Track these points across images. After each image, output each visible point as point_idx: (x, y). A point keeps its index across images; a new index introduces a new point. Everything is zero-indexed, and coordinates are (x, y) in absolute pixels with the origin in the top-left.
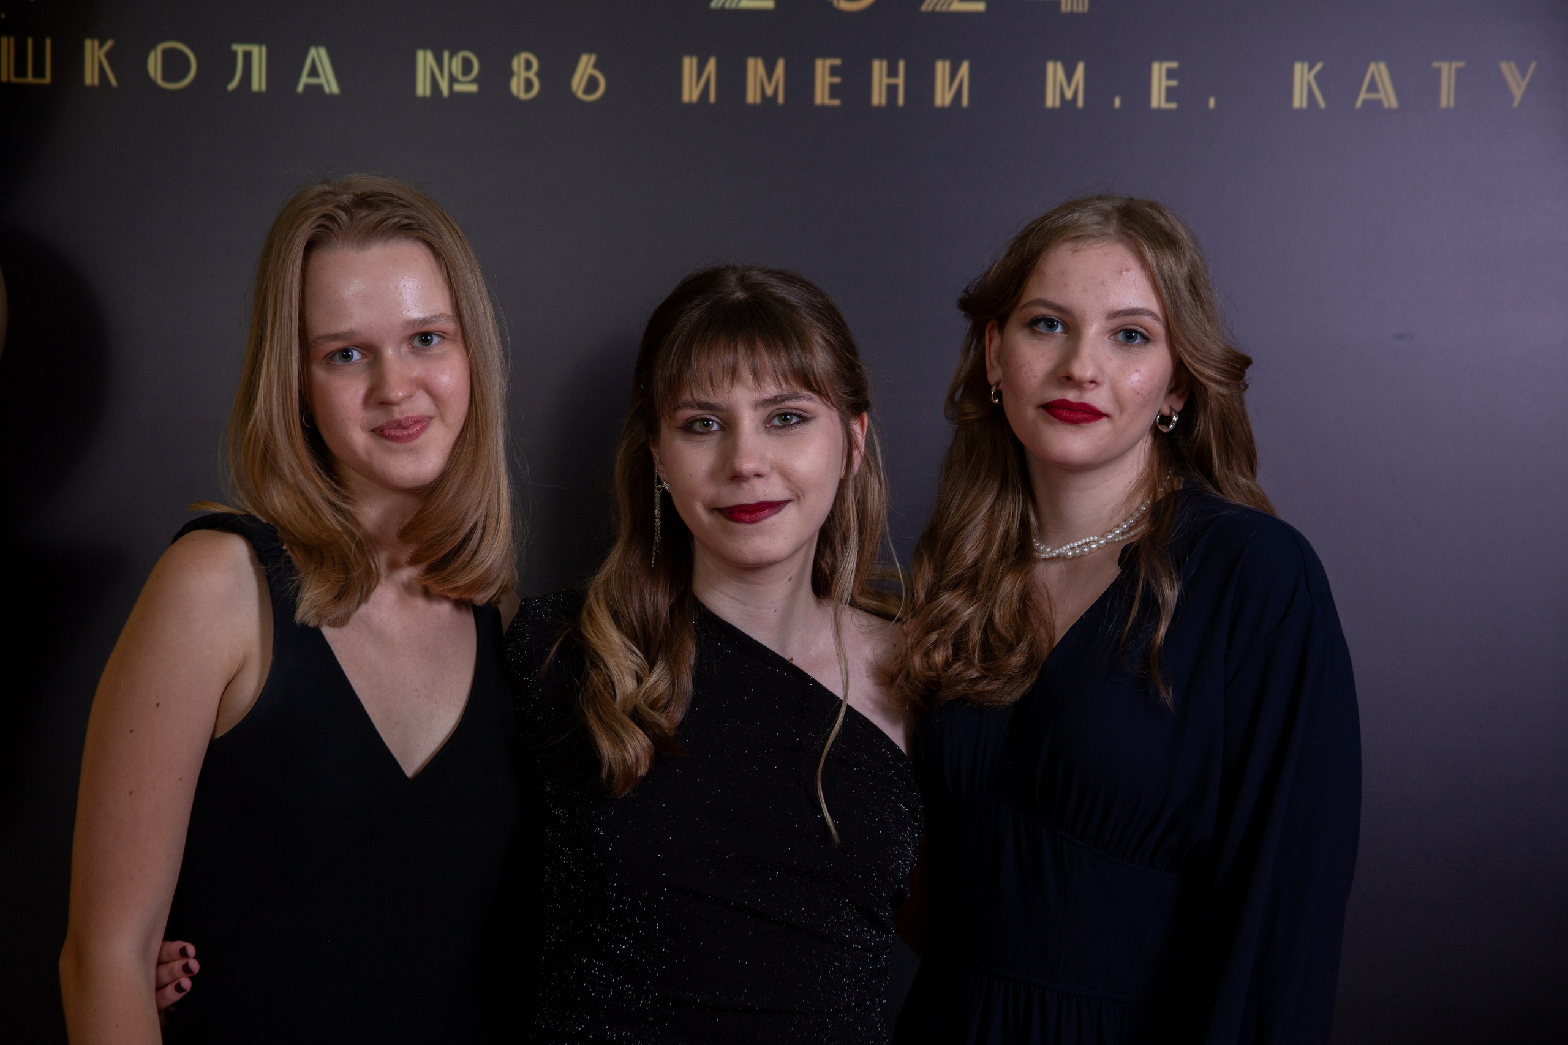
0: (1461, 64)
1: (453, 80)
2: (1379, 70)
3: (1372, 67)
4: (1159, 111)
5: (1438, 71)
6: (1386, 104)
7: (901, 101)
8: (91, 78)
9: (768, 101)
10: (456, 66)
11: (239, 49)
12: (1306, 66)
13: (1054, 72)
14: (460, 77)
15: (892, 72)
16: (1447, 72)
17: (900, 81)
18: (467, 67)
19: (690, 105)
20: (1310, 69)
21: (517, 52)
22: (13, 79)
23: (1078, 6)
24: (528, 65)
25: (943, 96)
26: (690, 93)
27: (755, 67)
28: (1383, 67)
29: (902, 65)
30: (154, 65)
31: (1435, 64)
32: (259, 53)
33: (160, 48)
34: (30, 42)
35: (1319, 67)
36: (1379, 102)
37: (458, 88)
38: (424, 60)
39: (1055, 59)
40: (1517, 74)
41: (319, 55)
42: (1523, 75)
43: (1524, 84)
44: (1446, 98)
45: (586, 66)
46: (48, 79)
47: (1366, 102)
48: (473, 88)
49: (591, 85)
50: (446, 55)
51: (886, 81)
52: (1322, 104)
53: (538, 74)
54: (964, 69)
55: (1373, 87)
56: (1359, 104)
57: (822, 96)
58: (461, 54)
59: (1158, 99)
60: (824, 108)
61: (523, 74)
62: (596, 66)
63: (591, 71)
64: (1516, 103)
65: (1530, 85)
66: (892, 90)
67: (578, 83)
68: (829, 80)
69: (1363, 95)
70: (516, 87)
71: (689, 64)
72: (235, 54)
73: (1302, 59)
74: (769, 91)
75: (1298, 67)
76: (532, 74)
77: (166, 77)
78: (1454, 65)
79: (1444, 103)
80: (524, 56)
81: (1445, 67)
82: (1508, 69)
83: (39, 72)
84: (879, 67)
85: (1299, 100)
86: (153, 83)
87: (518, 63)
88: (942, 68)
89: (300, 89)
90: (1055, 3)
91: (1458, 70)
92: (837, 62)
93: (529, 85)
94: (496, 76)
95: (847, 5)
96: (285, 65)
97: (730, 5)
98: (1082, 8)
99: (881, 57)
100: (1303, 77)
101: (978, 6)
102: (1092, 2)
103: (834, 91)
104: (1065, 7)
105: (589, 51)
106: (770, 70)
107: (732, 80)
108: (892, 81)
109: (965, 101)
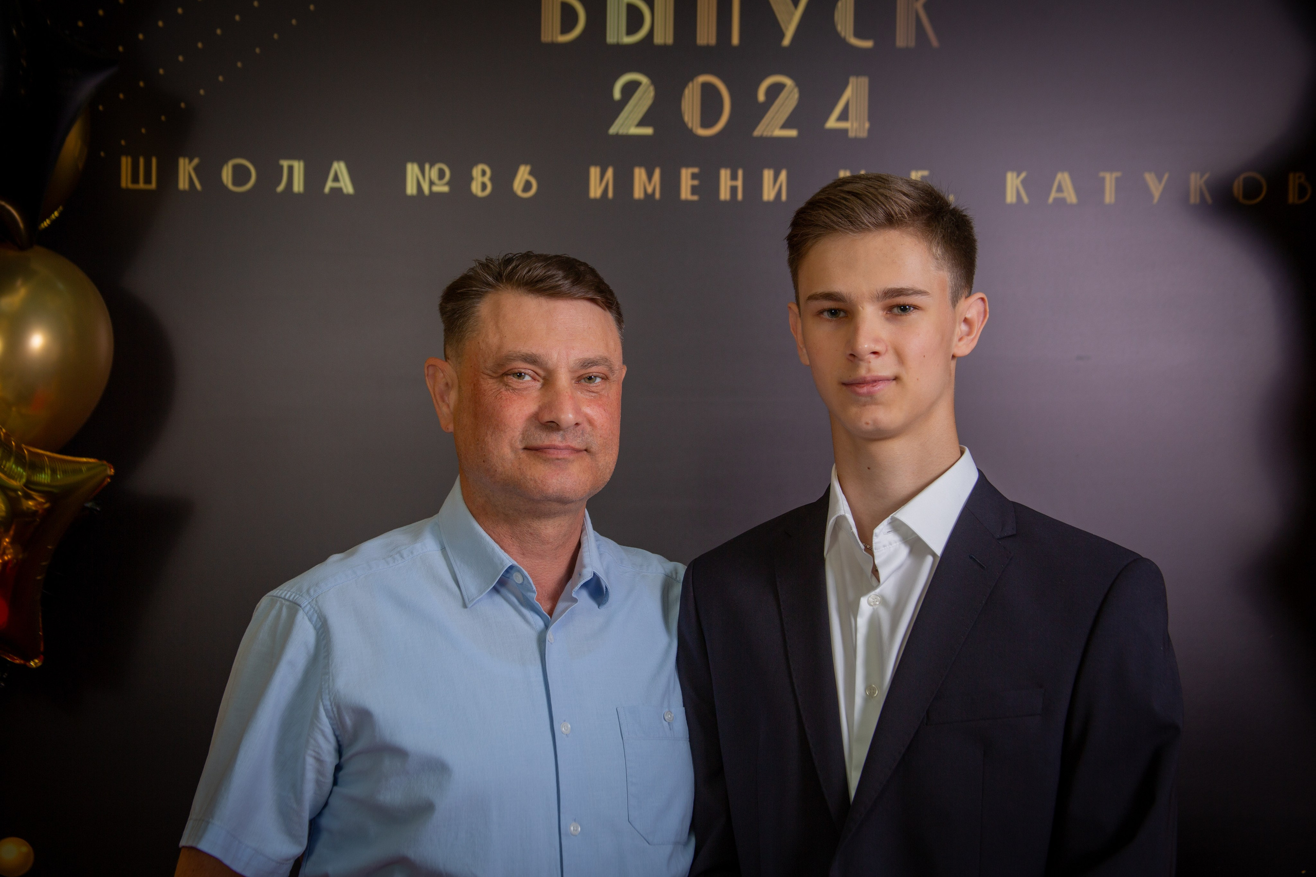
0: (1119, 174)
1: (432, 183)
2: (1064, 178)
3: (1059, 176)
5: (1103, 179)
6: (1069, 201)
7: (740, 196)
8: (183, 184)
9: (649, 197)
10: (434, 173)
11: (285, 164)
12: (1015, 174)
14: (437, 182)
15: (734, 177)
16: (1109, 179)
17: (739, 183)
18: (441, 174)
19: (595, 200)
20: (1018, 175)
21: (476, 164)
22: (130, 186)
23: (860, 133)
24: (484, 173)
25: (768, 194)
26: (595, 191)
27: (640, 174)
28: (1066, 175)
29: (740, 173)
30: (227, 175)
31: (1101, 174)
32: (298, 167)
33: (231, 164)
34: (142, 160)
35: (1023, 175)
36: (1064, 199)
37: (435, 189)
38: (412, 170)
39: (845, 169)
40: (1156, 181)
41: (340, 167)
42: (1160, 182)
43: (1161, 187)
44: (1109, 197)
45: (523, 173)
46: (153, 186)
47: (1055, 199)
48: (445, 189)
49: (527, 186)
50: (427, 167)
51: (729, 183)
52: (1026, 200)
53: (491, 179)
54: (783, 175)
55: (1060, 189)
56: (1050, 201)
57: (686, 193)
58: (438, 166)
60: (687, 202)
61: (480, 179)
62: (530, 173)
63: (527, 176)
64: (1156, 200)
65: (1164, 188)
66: (734, 190)
67: (518, 186)
68: (690, 182)
69: (1053, 195)
70: (476, 188)
71: (594, 172)
72: (281, 167)
73: (1012, 170)
74: (650, 190)
75: (1009, 175)
76: (486, 179)
77: (235, 183)
78: (1114, 175)
79: (1107, 200)
80: (481, 167)
81: (1108, 176)
83: (148, 180)
84: (725, 174)
85: (1010, 197)
86: (225, 188)
87: (476, 171)
88: (768, 174)
89: (327, 190)
90: (845, 131)
91: (1117, 179)
92: (696, 170)
93: (484, 187)
94: (461, 180)
95: (702, 132)
96: (317, 175)
97: (622, 131)
98: (863, 134)
99: (726, 167)
100: (1013, 183)
101: (793, 133)
102: (870, 131)
103: (694, 190)
104: (851, 134)
105: (526, 163)
106: (650, 176)
107: (624, 182)
108: (734, 183)
109: (784, 197)
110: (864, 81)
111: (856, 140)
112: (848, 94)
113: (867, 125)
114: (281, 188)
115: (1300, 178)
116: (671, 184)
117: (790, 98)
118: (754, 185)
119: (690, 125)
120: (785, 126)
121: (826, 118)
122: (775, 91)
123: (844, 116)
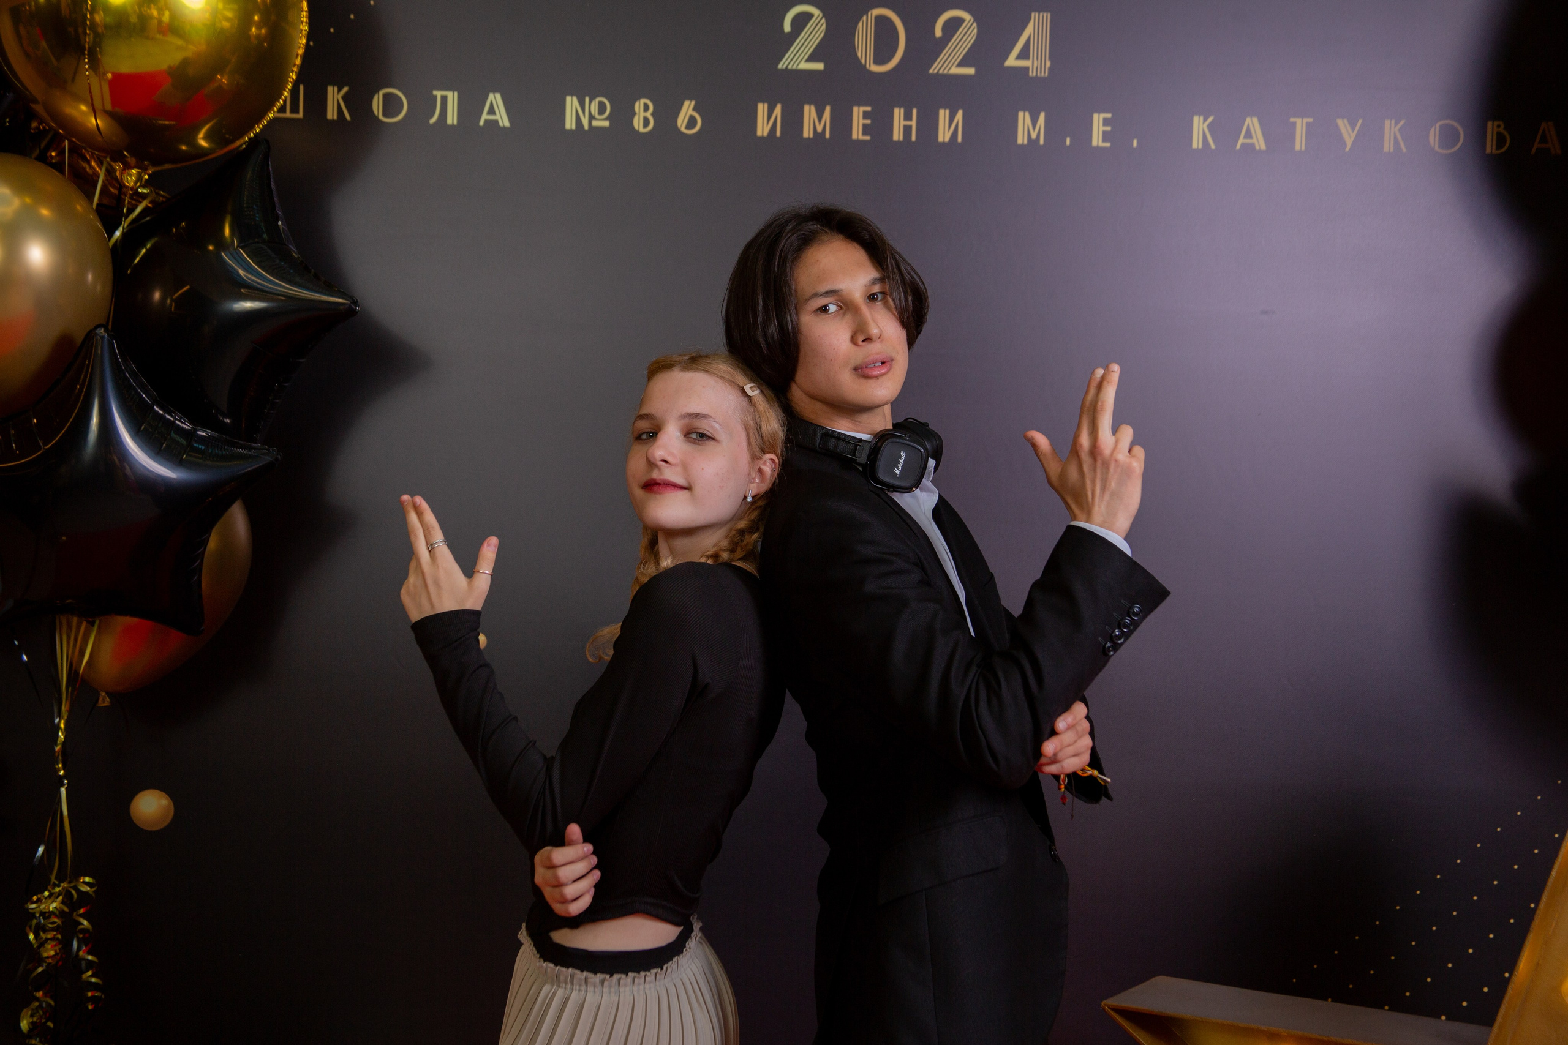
0: (1310, 120)
1: (591, 118)
2: (1253, 123)
3: (1248, 120)
4: (1098, 148)
5: (1294, 124)
6: (1257, 147)
7: (914, 138)
8: (331, 113)
9: (818, 136)
10: (594, 108)
11: (438, 94)
12: (1202, 118)
13: (1024, 119)
14: (597, 116)
15: (908, 117)
16: (1301, 125)
17: (913, 123)
18: (602, 108)
19: (763, 138)
20: (1205, 121)
21: (638, 98)
23: (1041, 72)
24: (646, 108)
25: (944, 135)
26: (763, 129)
27: (809, 112)
28: (1255, 120)
29: (915, 111)
30: (377, 104)
31: (1292, 120)
32: (452, 97)
33: (381, 93)
35: (1211, 119)
36: (1253, 145)
37: (595, 123)
38: (571, 103)
39: (1024, 110)
40: (1349, 128)
41: (495, 99)
42: (1353, 130)
43: (1354, 135)
44: (1300, 144)
45: (688, 108)
46: (300, 115)
47: (1243, 145)
48: (606, 124)
49: (692, 122)
50: (587, 99)
51: (903, 123)
52: (1213, 146)
53: (653, 114)
54: (960, 115)
55: (1248, 135)
56: (1238, 147)
57: (857, 133)
58: (598, 99)
59: (1097, 140)
60: (858, 142)
61: (642, 114)
62: (694, 109)
63: (691, 112)
64: (1347, 149)
65: (1356, 136)
66: (907, 130)
67: (682, 121)
68: (862, 121)
69: (1241, 140)
70: (637, 123)
71: (762, 108)
72: (436, 97)
73: (1199, 113)
74: (820, 129)
75: (1196, 119)
76: (648, 115)
77: (384, 115)
78: (1305, 120)
79: (1298, 147)
80: (643, 101)
81: (1298, 121)
82: (1342, 124)
83: (295, 109)
84: (898, 113)
85: (1196, 143)
86: (375, 118)
87: (639, 106)
88: (943, 114)
89: (482, 123)
90: (1027, 69)
91: (1308, 124)
92: (868, 108)
93: (646, 122)
94: (622, 115)
95: (875, 68)
96: (471, 106)
97: (792, 66)
98: (1044, 73)
99: (900, 105)
100: (1199, 126)
101: (970, 71)
102: (1052, 70)
103: (866, 129)
104: (1033, 73)
105: (690, 98)
106: (820, 115)
107: (793, 120)
108: (908, 123)
109: (959, 139)
110: (1046, 16)
111: (1038, 79)
112: (1029, 30)
113: (1048, 64)
114: (433, 121)
115: (1499, 126)
116: (842, 122)
117: (968, 34)
118: (928, 125)
119: (863, 61)
120: (962, 63)
121: (1006, 56)
122: (953, 25)
123: (1024, 54)
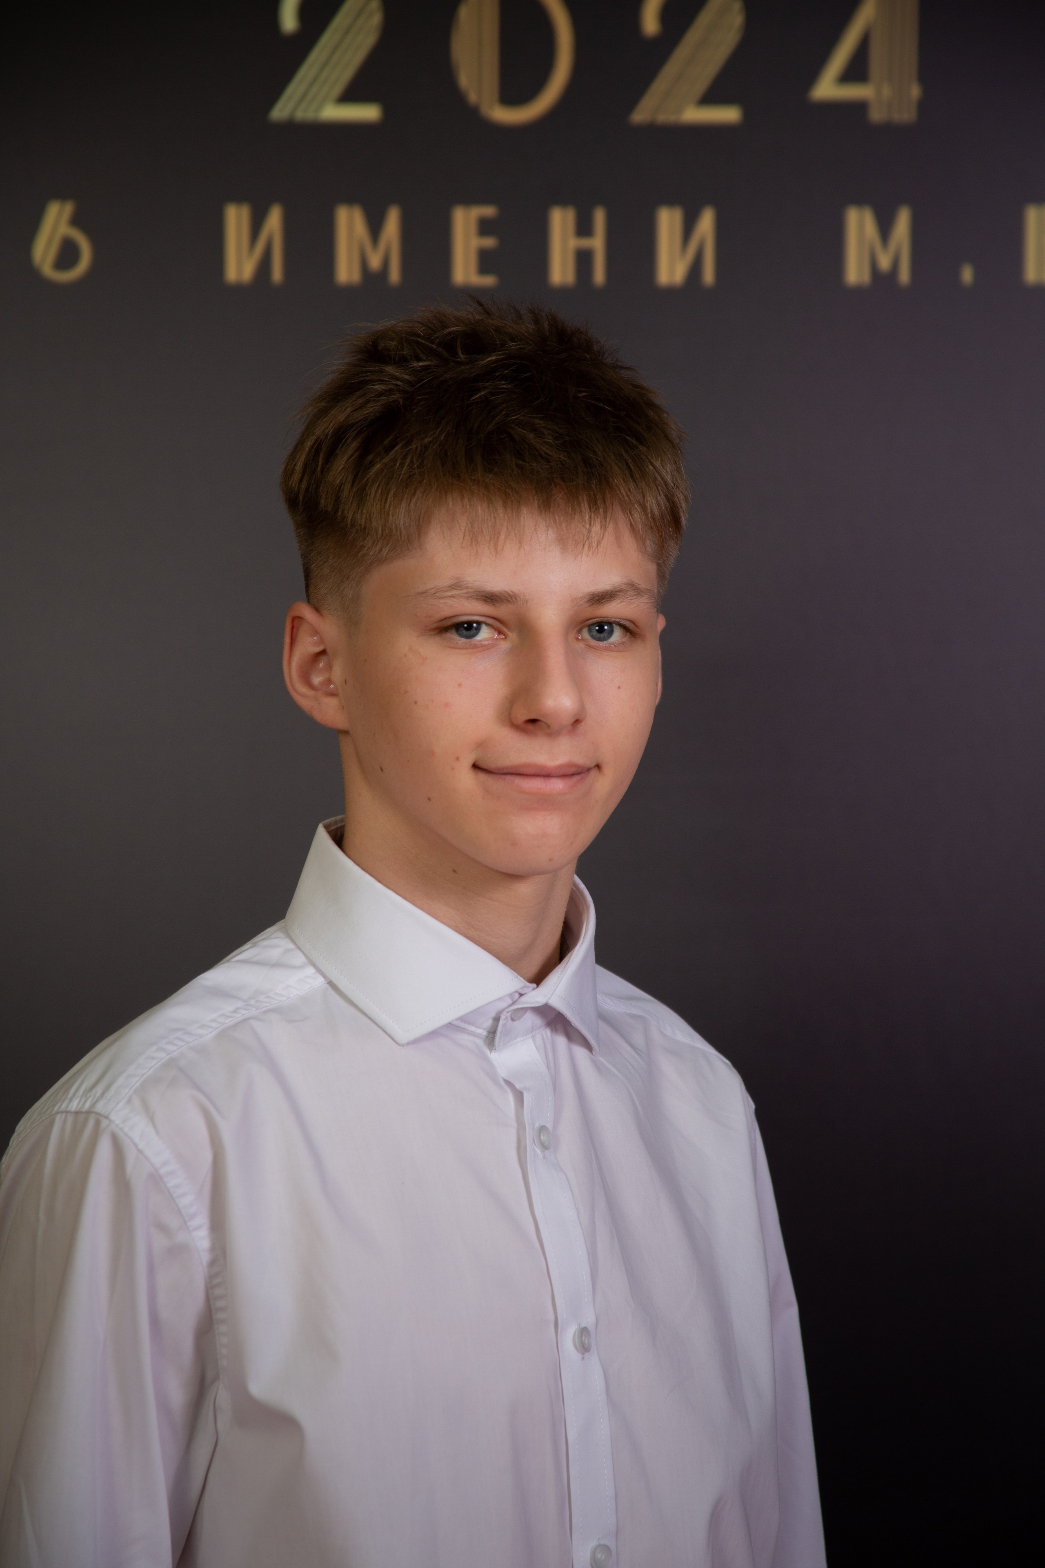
4: (1040, 286)
7: (599, 276)
9: (373, 279)
13: (860, 225)
15: (584, 228)
17: (597, 243)
19: (240, 288)
23: (898, 113)
25: (671, 268)
26: (239, 266)
27: (349, 222)
29: (600, 217)
39: (861, 204)
45: (57, 222)
49: (68, 255)
51: (574, 243)
54: (706, 222)
57: (464, 269)
59: (1037, 267)
60: (469, 291)
62: (75, 222)
63: (65, 229)
66: (584, 259)
67: (43, 251)
68: (476, 242)
71: (236, 218)
74: (375, 262)
84: (561, 221)
88: (668, 221)
90: (859, 108)
92: (489, 211)
95: (503, 115)
97: (304, 114)
98: (906, 114)
99: (563, 202)
101: (729, 114)
102: (923, 105)
103: (486, 261)
104: (876, 115)
105: (62, 196)
106: (375, 227)
107: (311, 243)
108: (585, 243)
109: (709, 276)
111: (890, 130)
112: (866, 13)
113: (915, 91)
116: (428, 245)
117: (722, 26)
118: (633, 246)
119: (473, 97)
120: (710, 98)
121: (813, 75)
122: (685, 6)
123: (857, 71)
